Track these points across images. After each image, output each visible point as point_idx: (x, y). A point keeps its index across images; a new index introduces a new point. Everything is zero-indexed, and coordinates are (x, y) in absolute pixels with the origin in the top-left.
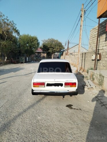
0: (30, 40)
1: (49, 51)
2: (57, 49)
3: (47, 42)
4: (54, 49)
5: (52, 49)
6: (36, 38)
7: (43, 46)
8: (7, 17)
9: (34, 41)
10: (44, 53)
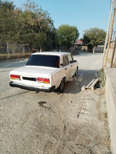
0: (68, 30)
1: (90, 43)
2: (100, 41)
3: (88, 33)
4: (96, 40)
5: (94, 40)
6: (75, 28)
7: (84, 38)
8: (41, 7)
9: (73, 32)
10: (84, 45)
